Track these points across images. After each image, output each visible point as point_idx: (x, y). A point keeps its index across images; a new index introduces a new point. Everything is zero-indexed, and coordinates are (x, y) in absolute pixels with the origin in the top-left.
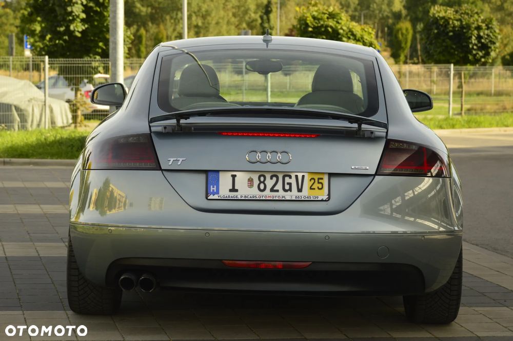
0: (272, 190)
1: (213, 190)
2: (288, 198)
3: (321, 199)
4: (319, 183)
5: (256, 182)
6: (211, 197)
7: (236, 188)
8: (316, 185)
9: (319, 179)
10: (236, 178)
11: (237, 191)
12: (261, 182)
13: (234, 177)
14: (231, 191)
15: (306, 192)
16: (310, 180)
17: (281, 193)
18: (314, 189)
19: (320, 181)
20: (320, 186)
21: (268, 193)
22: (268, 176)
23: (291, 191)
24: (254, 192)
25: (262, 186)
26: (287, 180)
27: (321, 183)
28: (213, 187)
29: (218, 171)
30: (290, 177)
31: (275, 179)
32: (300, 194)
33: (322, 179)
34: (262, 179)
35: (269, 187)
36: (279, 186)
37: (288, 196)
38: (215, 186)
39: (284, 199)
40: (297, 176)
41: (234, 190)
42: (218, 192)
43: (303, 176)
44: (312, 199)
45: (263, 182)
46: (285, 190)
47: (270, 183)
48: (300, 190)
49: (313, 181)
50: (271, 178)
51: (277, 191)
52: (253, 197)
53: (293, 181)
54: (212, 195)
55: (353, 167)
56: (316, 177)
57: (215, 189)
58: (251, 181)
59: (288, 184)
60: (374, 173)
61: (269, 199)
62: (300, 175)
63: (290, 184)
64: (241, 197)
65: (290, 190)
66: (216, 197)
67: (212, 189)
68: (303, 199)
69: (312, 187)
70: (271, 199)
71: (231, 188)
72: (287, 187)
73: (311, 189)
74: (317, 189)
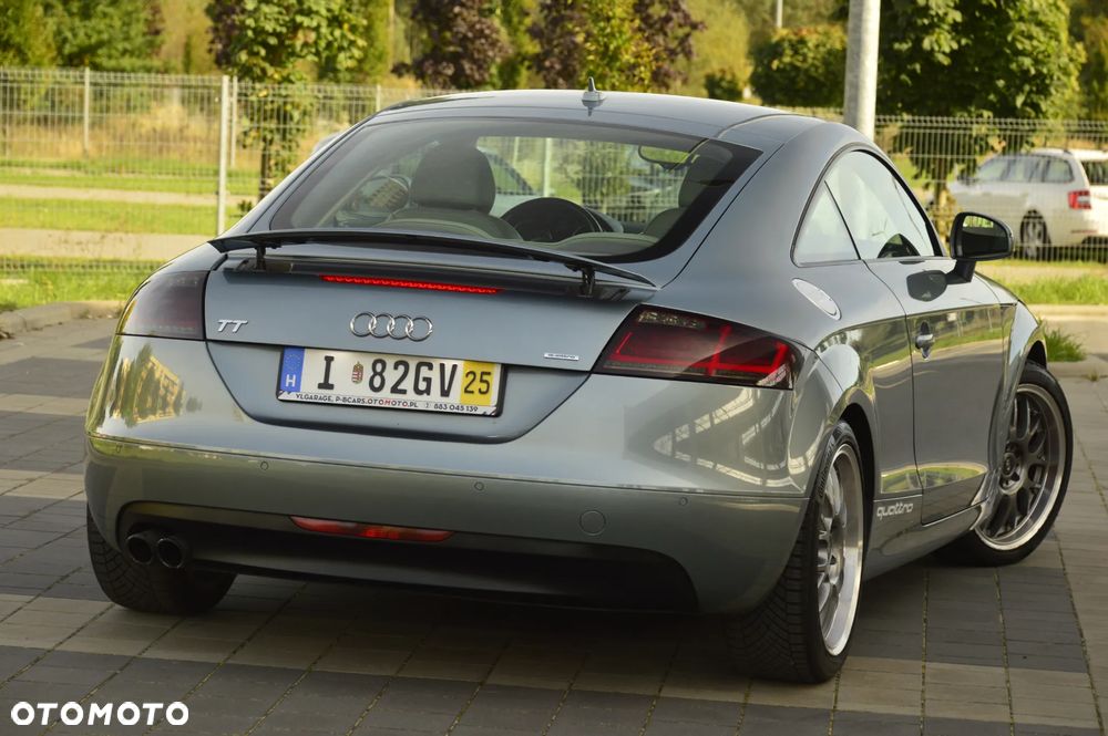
0: (395, 390)
1: (290, 384)
2: (421, 407)
3: (481, 413)
4: (482, 381)
5: (368, 373)
6: (284, 396)
7: (330, 382)
8: (477, 386)
9: (483, 373)
10: (333, 364)
11: (331, 387)
12: (376, 373)
13: (329, 360)
14: (321, 386)
15: (456, 398)
16: (467, 375)
17: (411, 396)
18: (472, 392)
19: (485, 378)
20: (484, 387)
21: (386, 393)
22: (390, 362)
23: (428, 394)
24: (362, 392)
25: (377, 382)
26: (424, 372)
27: (487, 382)
28: (291, 378)
29: (303, 348)
30: (430, 367)
31: (402, 369)
32: (444, 400)
33: (489, 374)
34: (379, 368)
35: (389, 384)
36: (408, 384)
37: (422, 402)
38: (294, 377)
39: (413, 408)
40: (442, 366)
41: (326, 385)
42: (297, 388)
43: (455, 367)
44: (465, 411)
45: (381, 374)
46: (418, 392)
47: (392, 376)
48: (445, 393)
49: (471, 377)
50: (396, 368)
51: (404, 392)
52: (359, 400)
53: (435, 375)
54: (286, 393)
55: (546, 355)
56: (478, 370)
57: (293, 381)
58: (358, 369)
59: (425, 379)
60: (589, 368)
61: (387, 406)
62: (449, 365)
63: (428, 380)
64: (338, 399)
65: (428, 391)
66: (293, 396)
67: (288, 381)
68: (448, 410)
69: (469, 389)
70: (391, 406)
71: (322, 381)
72: (422, 386)
73: (466, 391)
74: (477, 392)
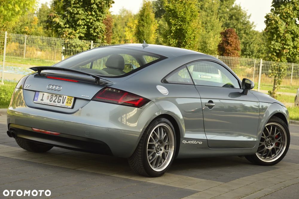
0: (54, 102)
3: (69, 108)
4: (70, 101)
5: (50, 98)
8: (69, 102)
11: (43, 100)
12: (51, 98)
13: (43, 95)
14: (41, 100)
15: (65, 104)
17: (57, 103)
18: (68, 103)
19: (71, 100)
20: (70, 102)
21: (52, 102)
22: (54, 95)
24: (48, 102)
25: (51, 100)
26: (60, 98)
28: (36, 98)
29: (39, 92)
30: (61, 97)
31: (56, 97)
32: (63, 104)
34: (52, 96)
36: (57, 100)
37: (58, 105)
40: (63, 97)
42: (37, 100)
43: (66, 97)
44: (66, 107)
46: (58, 102)
47: (54, 98)
48: (63, 103)
49: (68, 99)
50: (55, 97)
51: (55, 102)
55: (82, 96)
56: (70, 98)
58: (48, 97)
62: (65, 96)
63: (60, 100)
64: (43, 103)
65: (60, 102)
66: (36, 102)
68: (63, 106)
70: (53, 105)
72: (59, 101)
73: (67, 103)
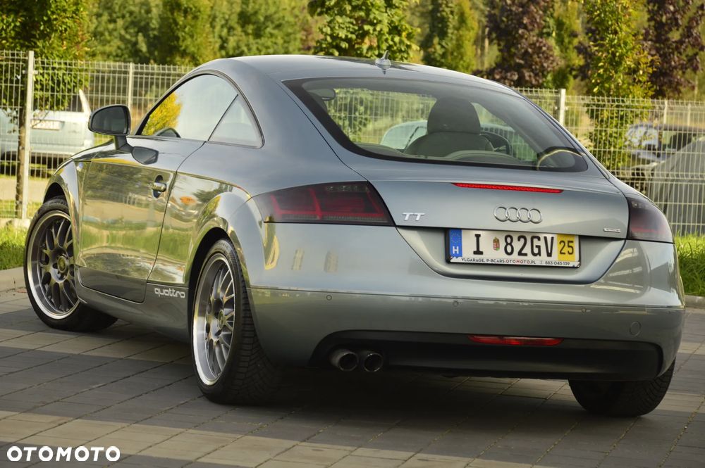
0: (520, 253)
1: (456, 252)
2: (538, 263)
3: (572, 266)
4: (569, 246)
5: (503, 244)
6: (454, 260)
7: (480, 250)
8: (566, 249)
9: (569, 242)
10: (480, 238)
11: (481, 253)
12: (507, 244)
13: (478, 236)
14: (475, 253)
15: (556, 258)
16: (560, 243)
17: (530, 257)
18: (564, 253)
19: (570, 244)
20: (570, 250)
21: (515, 256)
22: (515, 238)
23: (540, 255)
24: (500, 256)
25: (509, 249)
26: (536, 242)
27: (572, 247)
28: (456, 248)
29: (459, 230)
30: (539, 239)
31: (522, 240)
32: (550, 259)
33: (572, 242)
34: (509, 240)
35: (517, 250)
36: (527, 250)
37: (538, 261)
38: (458, 247)
39: (533, 264)
40: (545, 238)
41: (478, 252)
42: (460, 255)
43: (552, 238)
44: (563, 265)
45: (510, 244)
46: (534, 254)
47: (517, 245)
48: (549, 255)
49: (562, 244)
50: (519, 240)
51: (526, 255)
52: (501, 261)
53: (542, 243)
54: (455, 258)
55: (605, 230)
56: (566, 240)
57: (457, 250)
58: (496, 241)
59: (537, 246)
60: (624, 237)
61: (518, 263)
62: (549, 237)
63: (539, 247)
64: (488, 260)
65: (539, 254)
66: (459, 260)
67: (454, 250)
68: (553, 265)
69: (563, 251)
70: (520, 264)
71: (475, 250)
72: (536, 251)
73: (561, 253)
74: (567, 253)
